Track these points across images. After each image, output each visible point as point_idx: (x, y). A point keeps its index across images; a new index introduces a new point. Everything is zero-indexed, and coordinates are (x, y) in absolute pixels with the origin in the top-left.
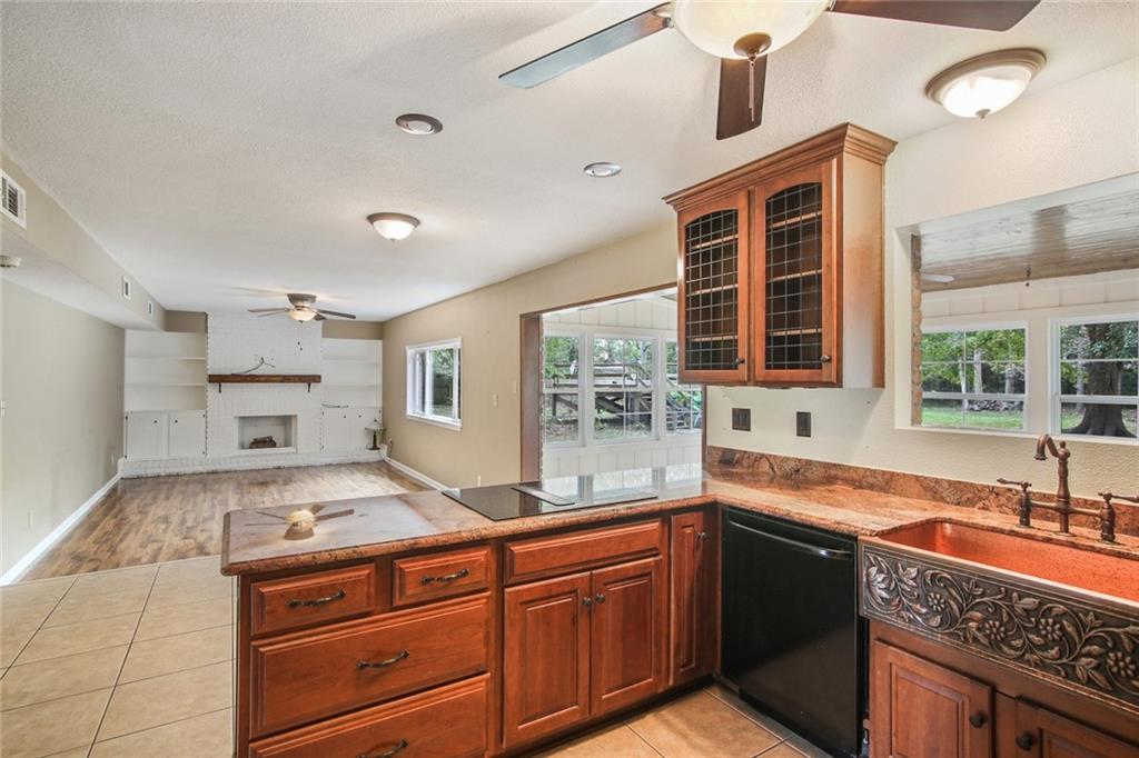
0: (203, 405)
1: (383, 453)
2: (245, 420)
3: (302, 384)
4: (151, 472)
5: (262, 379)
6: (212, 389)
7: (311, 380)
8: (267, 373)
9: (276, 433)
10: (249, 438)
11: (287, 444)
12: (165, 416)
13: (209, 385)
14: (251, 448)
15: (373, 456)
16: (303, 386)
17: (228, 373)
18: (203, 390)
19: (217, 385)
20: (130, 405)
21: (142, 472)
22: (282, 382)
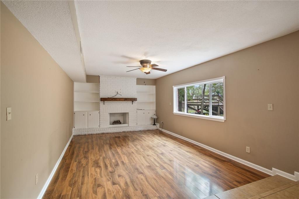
0: (98, 109)
1: (158, 126)
2: (111, 114)
3: (130, 101)
4: (83, 133)
5: (118, 99)
6: (101, 103)
7: (133, 100)
8: (119, 97)
9: (121, 119)
10: (113, 121)
11: (125, 123)
12: (87, 113)
13: (100, 101)
14: (113, 124)
15: (154, 128)
16: (130, 102)
17: (107, 97)
18: (98, 104)
19: (103, 101)
20: (76, 109)
21: (80, 133)
22: (125, 100)
